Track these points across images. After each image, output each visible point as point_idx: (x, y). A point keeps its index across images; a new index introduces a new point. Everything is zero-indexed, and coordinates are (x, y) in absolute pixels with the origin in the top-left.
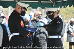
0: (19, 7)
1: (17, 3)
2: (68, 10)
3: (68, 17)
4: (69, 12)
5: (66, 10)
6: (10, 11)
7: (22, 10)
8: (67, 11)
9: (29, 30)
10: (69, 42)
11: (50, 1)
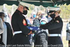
0: (21, 6)
1: (20, 3)
2: (67, 9)
3: (68, 16)
4: (68, 12)
5: (66, 9)
6: (13, 11)
7: (24, 9)
8: (67, 11)
9: (31, 29)
10: (68, 41)
11: (51, 1)
